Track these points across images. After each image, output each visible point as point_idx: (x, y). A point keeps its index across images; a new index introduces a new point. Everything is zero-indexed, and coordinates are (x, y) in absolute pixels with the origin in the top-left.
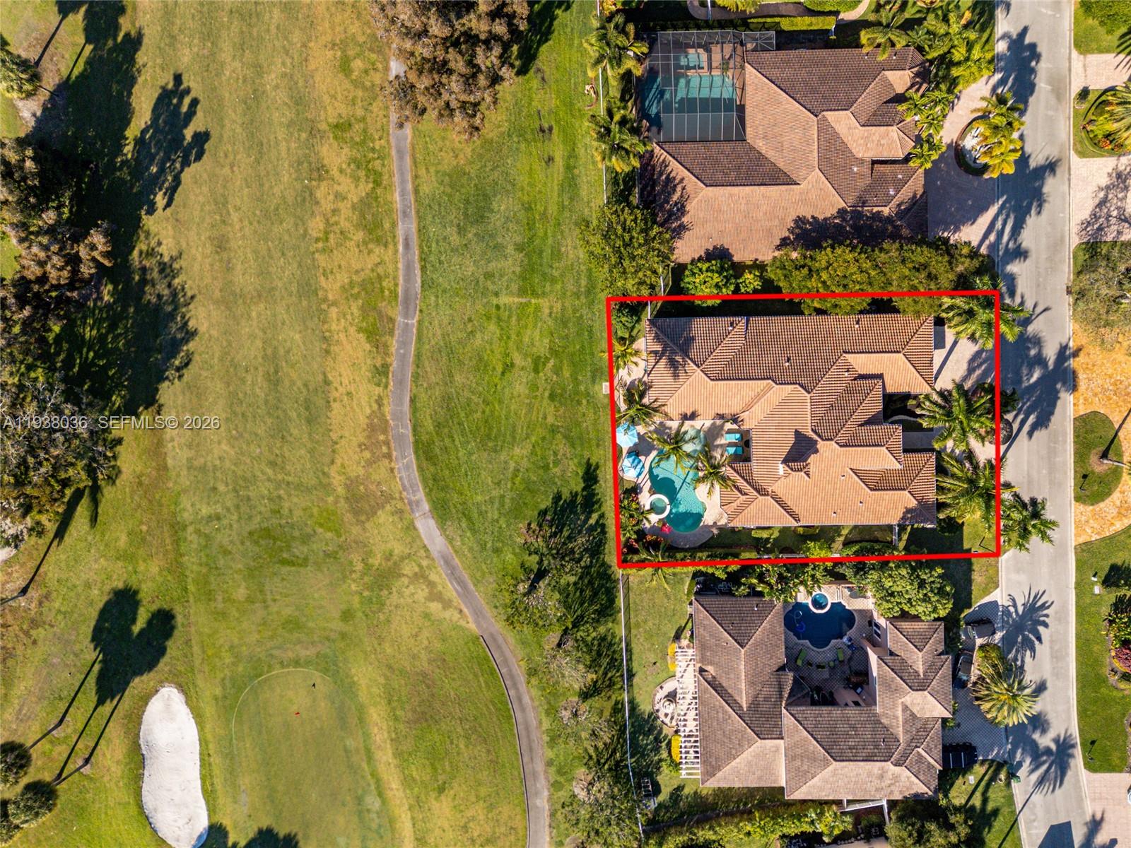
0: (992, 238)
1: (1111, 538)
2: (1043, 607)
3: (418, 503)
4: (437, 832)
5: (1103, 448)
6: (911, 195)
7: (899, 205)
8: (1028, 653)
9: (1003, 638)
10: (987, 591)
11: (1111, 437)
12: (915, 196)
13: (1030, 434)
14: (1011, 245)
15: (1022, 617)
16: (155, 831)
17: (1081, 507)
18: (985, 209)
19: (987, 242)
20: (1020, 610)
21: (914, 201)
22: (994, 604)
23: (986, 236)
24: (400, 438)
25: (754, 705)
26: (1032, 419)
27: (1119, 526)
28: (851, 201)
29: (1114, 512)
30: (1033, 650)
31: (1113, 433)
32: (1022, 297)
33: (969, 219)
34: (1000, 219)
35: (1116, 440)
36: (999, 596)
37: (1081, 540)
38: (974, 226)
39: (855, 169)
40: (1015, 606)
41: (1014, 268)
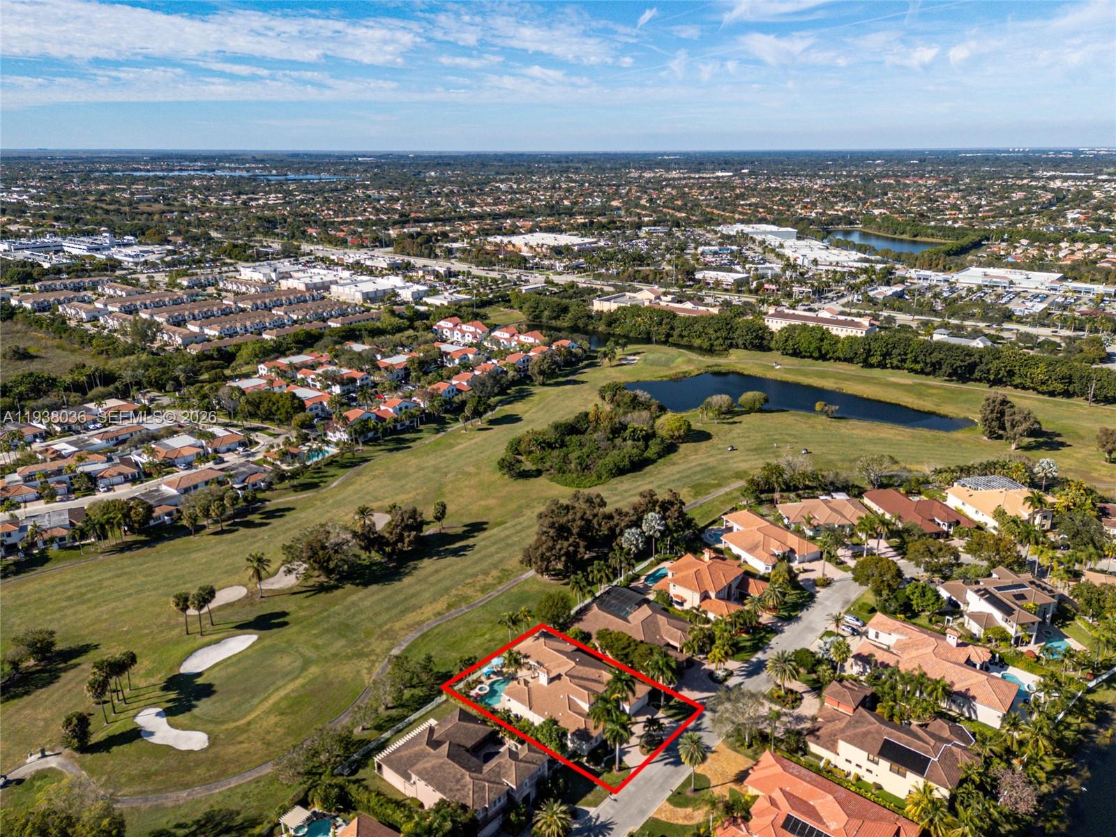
1: (672, 824)
2: (611, 829)
3: (401, 645)
4: (258, 726)
5: (698, 788)
9: (577, 829)
10: (590, 805)
11: (706, 787)
13: (666, 764)
15: (596, 826)
16: (185, 660)
17: (667, 804)
18: (710, 691)
20: (598, 823)
22: (588, 813)
23: (701, 699)
24: (422, 629)
26: (672, 760)
27: (680, 822)
29: (683, 815)
31: (708, 786)
36: (593, 811)
37: (656, 816)
40: (597, 820)
41: (706, 713)
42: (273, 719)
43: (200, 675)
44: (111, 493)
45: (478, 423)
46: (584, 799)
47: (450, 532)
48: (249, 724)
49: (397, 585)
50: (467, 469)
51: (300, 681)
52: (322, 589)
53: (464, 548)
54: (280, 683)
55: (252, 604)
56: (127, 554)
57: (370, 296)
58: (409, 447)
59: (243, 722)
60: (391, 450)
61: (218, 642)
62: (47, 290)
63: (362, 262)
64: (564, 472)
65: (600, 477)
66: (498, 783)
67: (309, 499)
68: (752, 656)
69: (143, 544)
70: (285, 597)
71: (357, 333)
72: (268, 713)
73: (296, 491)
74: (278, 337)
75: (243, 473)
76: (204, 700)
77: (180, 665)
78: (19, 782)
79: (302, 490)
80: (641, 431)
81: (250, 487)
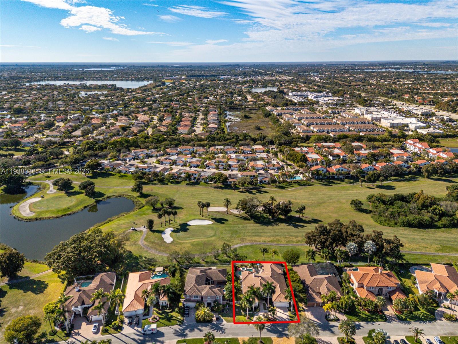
2: (222, 331)
4: (184, 245)
8: (210, 328)
9: (214, 323)
10: (226, 320)
15: (219, 327)
16: (191, 220)
18: (318, 320)
19: (310, 320)
22: (223, 322)
23: (312, 320)
24: (254, 243)
28: (311, 287)
36: (225, 322)
37: (239, 339)
39: (317, 288)
40: (222, 326)
42: (189, 245)
43: (190, 225)
44: (232, 172)
45: (371, 185)
46: (227, 318)
47: (304, 219)
48: (183, 243)
49: (265, 227)
50: (341, 200)
51: (206, 239)
52: (245, 219)
53: (300, 226)
54: (202, 237)
55: (223, 214)
56: (216, 189)
57: (394, 125)
58: (331, 186)
59: (183, 242)
60: (323, 185)
61: (202, 219)
62: (287, 109)
63: (411, 111)
64: (381, 216)
65: (396, 224)
66: (200, 292)
67: (276, 191)
68: (357, 321)
69: (222, 188)
70: (233, 216)
71: (362, 138)
72: (189, 243)
73: (276, 187)
74: (334, 135)
75: (264, 176)
76: (183, 232)
77: (189, 221)
78: (136, 230)
79: (278, 188)
80: (439, 210)
81: (263, 182)
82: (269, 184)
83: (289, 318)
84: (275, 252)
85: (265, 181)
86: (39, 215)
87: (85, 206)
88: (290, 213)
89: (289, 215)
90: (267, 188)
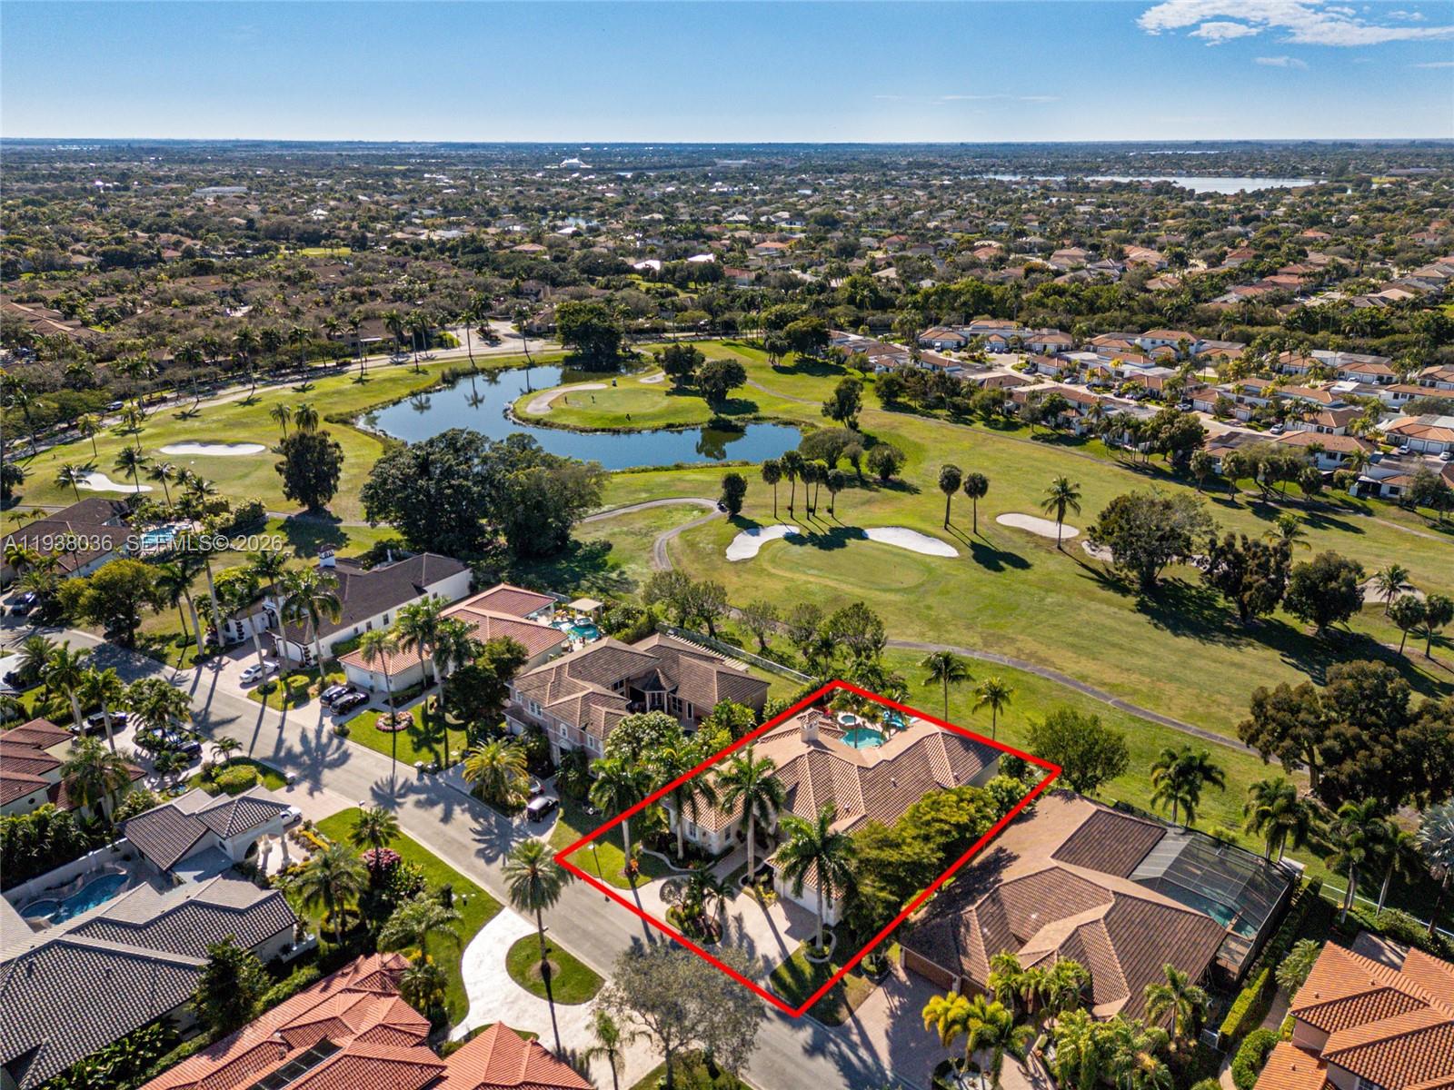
0: (855, 1038)
5: (554, 978)
6: (970, 949)
7: (967, 927)
8: (479, 828)
11: (553, 992)
12: (966, 954)
14: (832, 1047)
19: (855, 1030)
21: (961, 950)
23: (862, 1033)
25: (676, 661)
28: (1004, 892)
30: (477, 832)
31: (554, 998)
32: (768, 1019)
33: (895, 1032)
34: (869, 1060)
35: (546, 994)
36: (544, 838)
38: (883, 1033)
39: (1034, 916)
41: (806, 1035)
43: (865, 538)
48: (772, 574)
55: (1037, 546)
59: (777, 572)
70: (1070, 562)
76: (814, 548)
77: (881, 527)
81: (1385, 490)
82: (1407, 505)
83: (779, 963)
84: (996, 696)
85: (1395, 490)
86: (554, 416)
87: (671, 421)
88: (1345, 619)
89: (1337, 624)
90: (1383, 517)
